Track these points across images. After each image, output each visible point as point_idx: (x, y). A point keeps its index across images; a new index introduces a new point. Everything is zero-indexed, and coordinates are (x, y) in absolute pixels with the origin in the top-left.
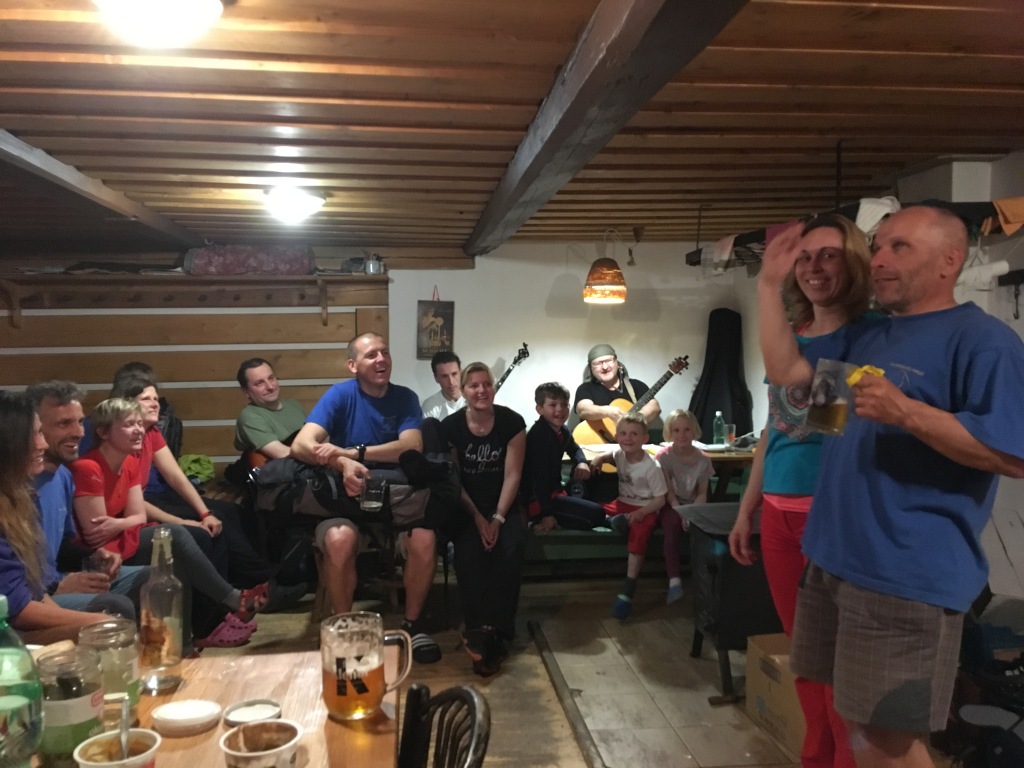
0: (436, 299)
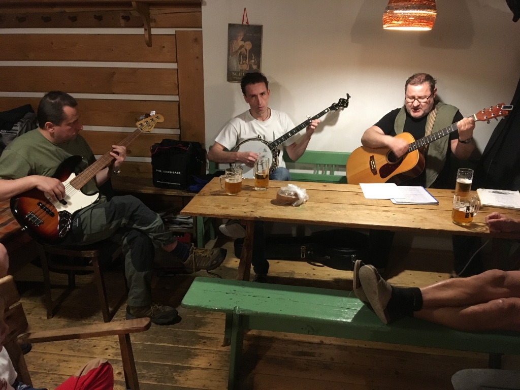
0: (245, 23)
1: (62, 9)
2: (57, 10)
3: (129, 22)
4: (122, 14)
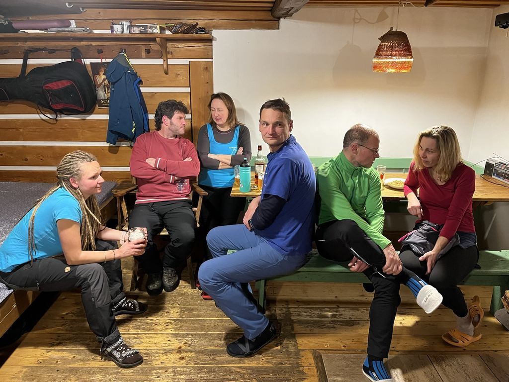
2: (84, 43)
3: (149, 54)
4: (144, 48)
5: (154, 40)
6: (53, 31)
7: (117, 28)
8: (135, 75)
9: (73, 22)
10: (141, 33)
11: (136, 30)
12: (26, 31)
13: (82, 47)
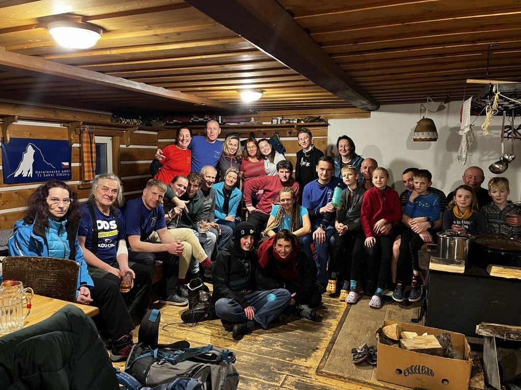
1: (260, 129)
2: (257, 130)
3: (291, 134)
4: (288, 131)
5: (293, 126)
6: (242, 124)
7: (275, 121)
8: (282, 146)
9: (253, 119)
10: (287, 123)
11: (284, 122)
12: (229, 124)
13: (256, 132)
